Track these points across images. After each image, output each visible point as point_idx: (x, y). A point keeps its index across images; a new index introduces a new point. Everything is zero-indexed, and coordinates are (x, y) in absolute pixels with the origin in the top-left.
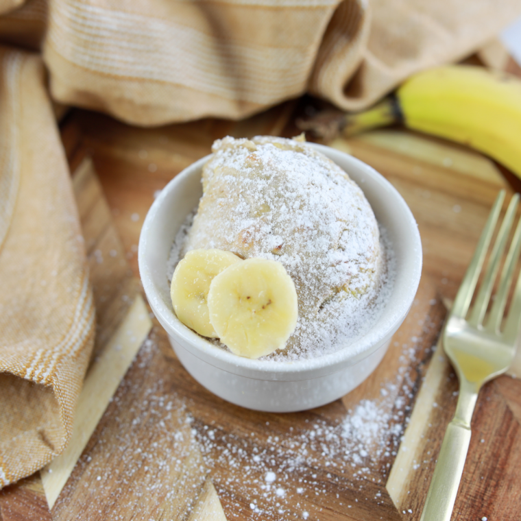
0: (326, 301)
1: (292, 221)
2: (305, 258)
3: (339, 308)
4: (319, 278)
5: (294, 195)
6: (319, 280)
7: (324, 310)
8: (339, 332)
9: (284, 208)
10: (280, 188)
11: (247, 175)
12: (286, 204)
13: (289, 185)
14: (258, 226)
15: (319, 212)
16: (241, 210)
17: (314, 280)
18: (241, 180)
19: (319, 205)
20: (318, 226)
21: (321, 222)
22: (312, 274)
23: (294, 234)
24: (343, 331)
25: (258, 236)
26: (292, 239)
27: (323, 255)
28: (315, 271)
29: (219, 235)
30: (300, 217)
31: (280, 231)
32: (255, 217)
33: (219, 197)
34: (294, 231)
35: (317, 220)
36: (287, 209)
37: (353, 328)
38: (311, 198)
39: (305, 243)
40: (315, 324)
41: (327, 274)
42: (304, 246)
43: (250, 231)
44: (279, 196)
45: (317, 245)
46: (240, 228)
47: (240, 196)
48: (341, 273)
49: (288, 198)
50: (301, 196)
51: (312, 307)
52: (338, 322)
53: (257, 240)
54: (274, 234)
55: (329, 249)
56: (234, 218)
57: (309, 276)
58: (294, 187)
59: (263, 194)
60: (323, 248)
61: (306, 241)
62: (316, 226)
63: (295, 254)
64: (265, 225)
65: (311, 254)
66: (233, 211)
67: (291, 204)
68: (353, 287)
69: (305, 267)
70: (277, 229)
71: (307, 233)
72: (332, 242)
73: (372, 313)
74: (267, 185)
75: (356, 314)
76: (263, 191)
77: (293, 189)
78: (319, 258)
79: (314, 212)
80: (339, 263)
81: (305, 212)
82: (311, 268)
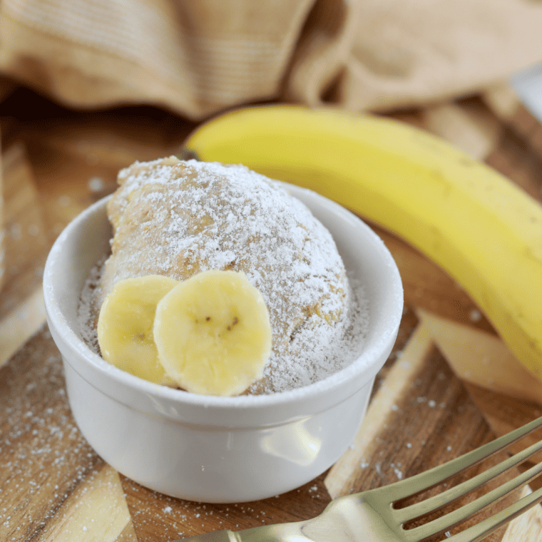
0: (297, 330)
1: (245, 230)
2: (265, 273)
3: (312, 338)
4: (286, 297)
5: (242, 200)
6: (286, 300)
7: (296, 341)
8: (318, 367)
9: (231, 217)
10: (222, 195)
11: (178, 187)
12: (233, 211)
13: (233, 190)
14: (202, 242)
15: (275, 216)
16: (175, 229)
17: (281, 300)
18: (170, 194)
19: (273, 209)
20: (276, 232)
21: (280, 227)
22: (277, 293)
23: (248, 245)
24: (322, 365)
25: (203, 253)
26: (247, 251)
27: (287, 267)
28: (280, 288)
29: (149, 266)
30: (254, 223)
31: (231, 244)
32: (196, 233)
33: (142, 222)
34: (249, 241)
35: (274, 225)
36: (236, 217)
37: (333, 362)
38: (262, 201)
39: (264, 255)
40: (287, 358)
41: (295, 291)
42: (263, 259)
43: (192, 248)
44: (223, 203)
45: (278, 256)
46: (178, 250)
47: (172, 212)
48: (312, 289)
49: (234, 204)
50: (250, 200)
51: (282, 336)
52: (315, 354)
53: (203, 258)
54: (223, 250)
55: (294, 260)
56: (167, 239)
57: (274, 295)
58: (239, 191)
59: (202, 205)
60: (287, 259)
61: (265, 252)
62: (275, 234)
63: (252, 269)
64: (211, 240)
65: (272, 268)
66: (165, 232)
67: (239, 211)
68: (326, 309)
69: (267, 285)
70: (226, 243)
71: (264, 241)
72: (296, 251)
73: (352, 345)
74: (206, 194)
75: (333, 345)
76: (202, 202)
77: (239, 194)
78: (283, 272)
79: (269, 216)
80: (307, 276)
81: (259, 217)
82: (275, 285)
